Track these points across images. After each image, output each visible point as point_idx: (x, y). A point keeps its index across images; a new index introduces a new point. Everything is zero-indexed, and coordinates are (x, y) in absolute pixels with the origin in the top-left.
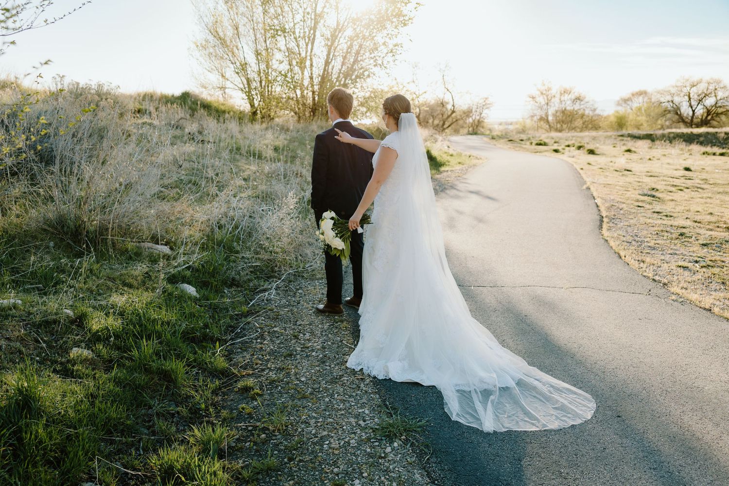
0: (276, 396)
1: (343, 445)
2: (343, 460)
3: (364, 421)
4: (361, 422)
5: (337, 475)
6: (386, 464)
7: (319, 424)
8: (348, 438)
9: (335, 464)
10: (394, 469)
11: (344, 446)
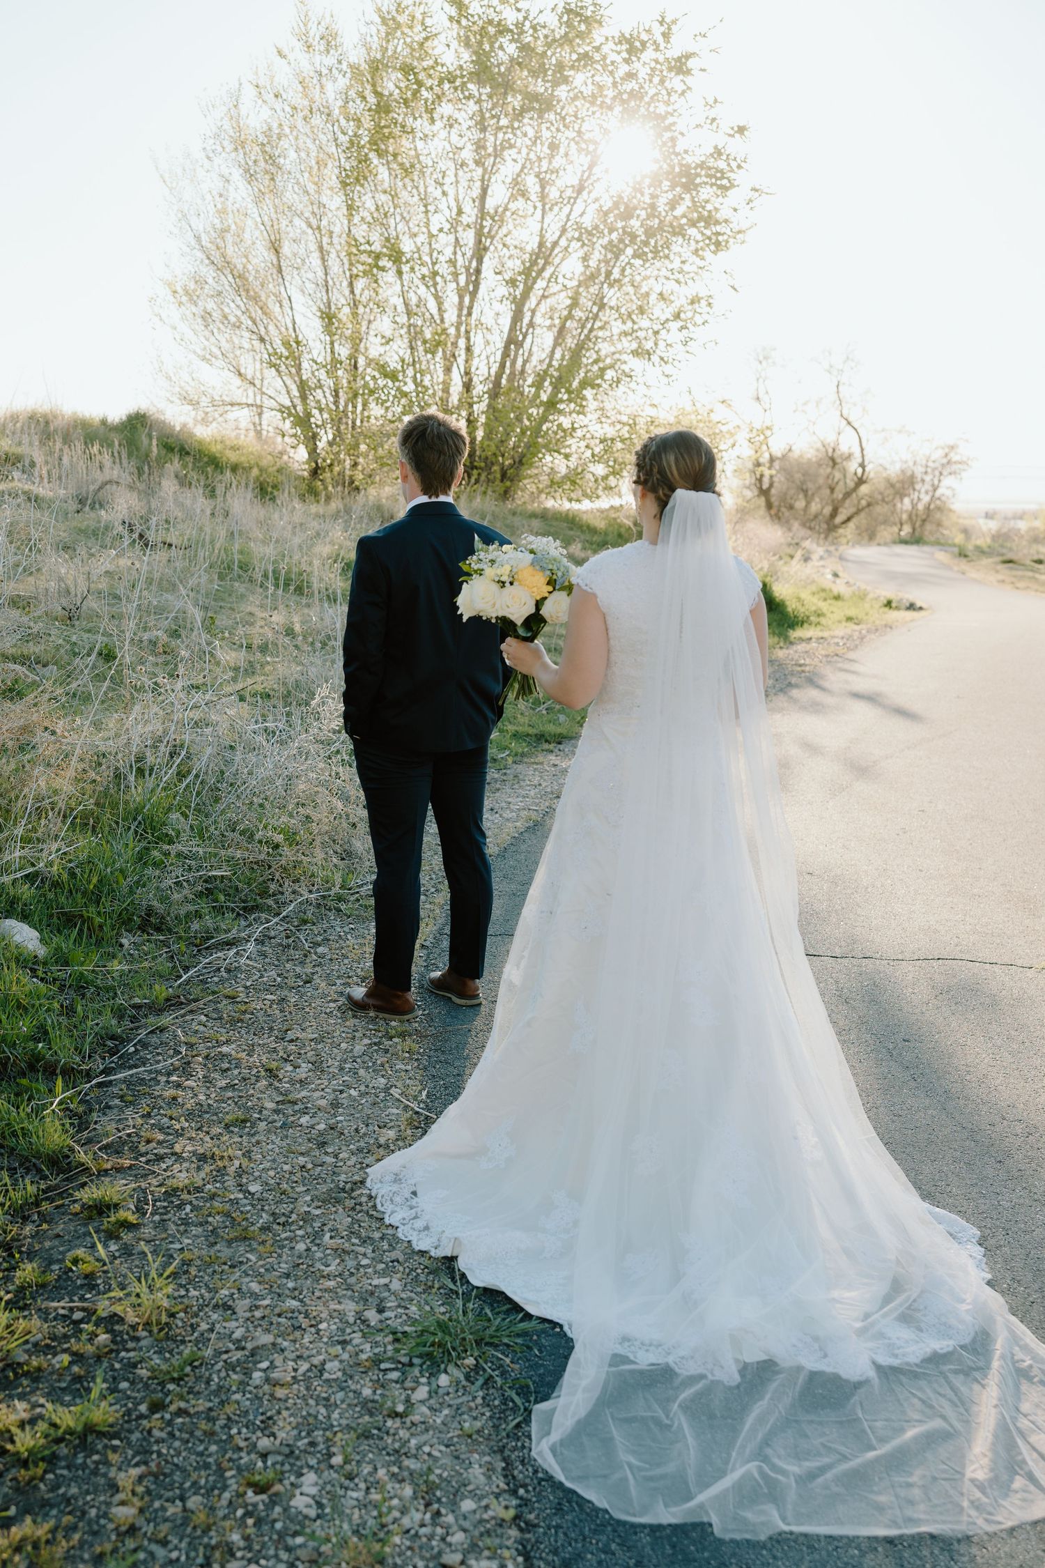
0: (172, 1228)
1: (304, 1375)
2: (291, 1415)
3: (381, 1311)
4: (372, 1316)
5: (264, 1456)
6: (401, 1433)
7: (258, 1314)
8: (321, 1358)
9: (267, 1427)
10: (419, 1448)
11: (307, 1379)
